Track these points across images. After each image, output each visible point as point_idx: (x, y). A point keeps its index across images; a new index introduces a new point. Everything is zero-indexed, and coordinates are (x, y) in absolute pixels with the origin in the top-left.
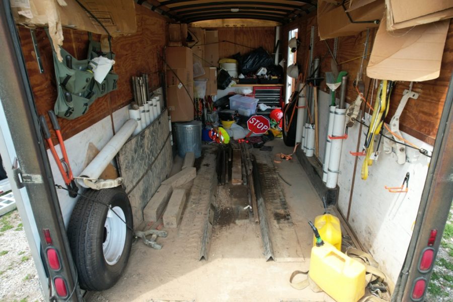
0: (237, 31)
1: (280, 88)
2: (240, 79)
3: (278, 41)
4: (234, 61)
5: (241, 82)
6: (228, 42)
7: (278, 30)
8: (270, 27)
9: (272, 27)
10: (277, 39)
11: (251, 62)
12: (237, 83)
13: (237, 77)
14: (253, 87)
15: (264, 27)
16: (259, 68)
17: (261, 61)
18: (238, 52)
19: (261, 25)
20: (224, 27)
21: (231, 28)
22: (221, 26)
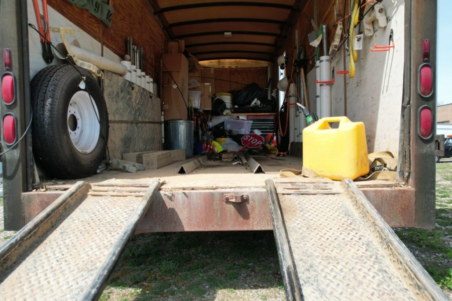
0: (232, 71)
1: (274, 116)
2: (234, 109)
3: (270, 79)
4: (230, 94)
5: (235, 111)
6: (224, 80)
7: (269, 69)
8: (262, 67)
9: (264, 67)
10: (269, 77)
11: (244, 94)
12: (232, 113)
13: (232, 107)
14: (248, 115)
15: (256, 68)
16: (253, 99)
17: (255, 94)
18: (233, 89)
19: (253, 66)
20: (220, 68)
21: (227, 68)
22: (217, 67)
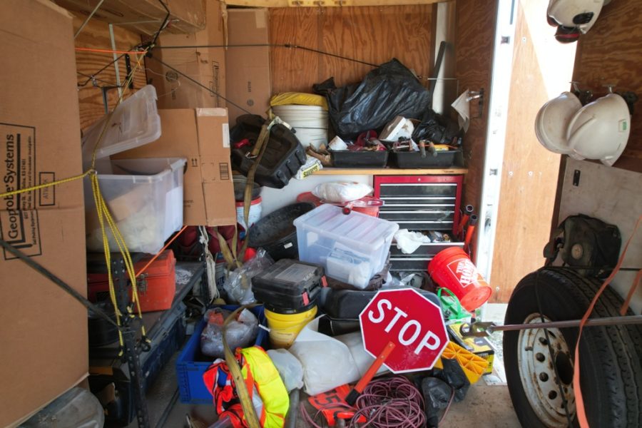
2: (332, 153)
3: (443, 44)
4: (318, 98)
5: (338, 161)
6: (300, 47)
7: (442, 12)
8: (420, 6)
10: (440, 37)
14: (375, 177)
18: (328, 77)
20: (287, 8)
21: (308, 8)
